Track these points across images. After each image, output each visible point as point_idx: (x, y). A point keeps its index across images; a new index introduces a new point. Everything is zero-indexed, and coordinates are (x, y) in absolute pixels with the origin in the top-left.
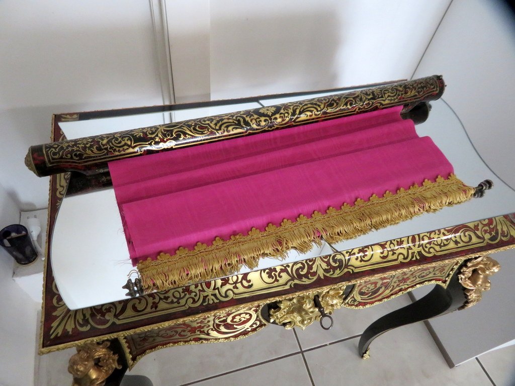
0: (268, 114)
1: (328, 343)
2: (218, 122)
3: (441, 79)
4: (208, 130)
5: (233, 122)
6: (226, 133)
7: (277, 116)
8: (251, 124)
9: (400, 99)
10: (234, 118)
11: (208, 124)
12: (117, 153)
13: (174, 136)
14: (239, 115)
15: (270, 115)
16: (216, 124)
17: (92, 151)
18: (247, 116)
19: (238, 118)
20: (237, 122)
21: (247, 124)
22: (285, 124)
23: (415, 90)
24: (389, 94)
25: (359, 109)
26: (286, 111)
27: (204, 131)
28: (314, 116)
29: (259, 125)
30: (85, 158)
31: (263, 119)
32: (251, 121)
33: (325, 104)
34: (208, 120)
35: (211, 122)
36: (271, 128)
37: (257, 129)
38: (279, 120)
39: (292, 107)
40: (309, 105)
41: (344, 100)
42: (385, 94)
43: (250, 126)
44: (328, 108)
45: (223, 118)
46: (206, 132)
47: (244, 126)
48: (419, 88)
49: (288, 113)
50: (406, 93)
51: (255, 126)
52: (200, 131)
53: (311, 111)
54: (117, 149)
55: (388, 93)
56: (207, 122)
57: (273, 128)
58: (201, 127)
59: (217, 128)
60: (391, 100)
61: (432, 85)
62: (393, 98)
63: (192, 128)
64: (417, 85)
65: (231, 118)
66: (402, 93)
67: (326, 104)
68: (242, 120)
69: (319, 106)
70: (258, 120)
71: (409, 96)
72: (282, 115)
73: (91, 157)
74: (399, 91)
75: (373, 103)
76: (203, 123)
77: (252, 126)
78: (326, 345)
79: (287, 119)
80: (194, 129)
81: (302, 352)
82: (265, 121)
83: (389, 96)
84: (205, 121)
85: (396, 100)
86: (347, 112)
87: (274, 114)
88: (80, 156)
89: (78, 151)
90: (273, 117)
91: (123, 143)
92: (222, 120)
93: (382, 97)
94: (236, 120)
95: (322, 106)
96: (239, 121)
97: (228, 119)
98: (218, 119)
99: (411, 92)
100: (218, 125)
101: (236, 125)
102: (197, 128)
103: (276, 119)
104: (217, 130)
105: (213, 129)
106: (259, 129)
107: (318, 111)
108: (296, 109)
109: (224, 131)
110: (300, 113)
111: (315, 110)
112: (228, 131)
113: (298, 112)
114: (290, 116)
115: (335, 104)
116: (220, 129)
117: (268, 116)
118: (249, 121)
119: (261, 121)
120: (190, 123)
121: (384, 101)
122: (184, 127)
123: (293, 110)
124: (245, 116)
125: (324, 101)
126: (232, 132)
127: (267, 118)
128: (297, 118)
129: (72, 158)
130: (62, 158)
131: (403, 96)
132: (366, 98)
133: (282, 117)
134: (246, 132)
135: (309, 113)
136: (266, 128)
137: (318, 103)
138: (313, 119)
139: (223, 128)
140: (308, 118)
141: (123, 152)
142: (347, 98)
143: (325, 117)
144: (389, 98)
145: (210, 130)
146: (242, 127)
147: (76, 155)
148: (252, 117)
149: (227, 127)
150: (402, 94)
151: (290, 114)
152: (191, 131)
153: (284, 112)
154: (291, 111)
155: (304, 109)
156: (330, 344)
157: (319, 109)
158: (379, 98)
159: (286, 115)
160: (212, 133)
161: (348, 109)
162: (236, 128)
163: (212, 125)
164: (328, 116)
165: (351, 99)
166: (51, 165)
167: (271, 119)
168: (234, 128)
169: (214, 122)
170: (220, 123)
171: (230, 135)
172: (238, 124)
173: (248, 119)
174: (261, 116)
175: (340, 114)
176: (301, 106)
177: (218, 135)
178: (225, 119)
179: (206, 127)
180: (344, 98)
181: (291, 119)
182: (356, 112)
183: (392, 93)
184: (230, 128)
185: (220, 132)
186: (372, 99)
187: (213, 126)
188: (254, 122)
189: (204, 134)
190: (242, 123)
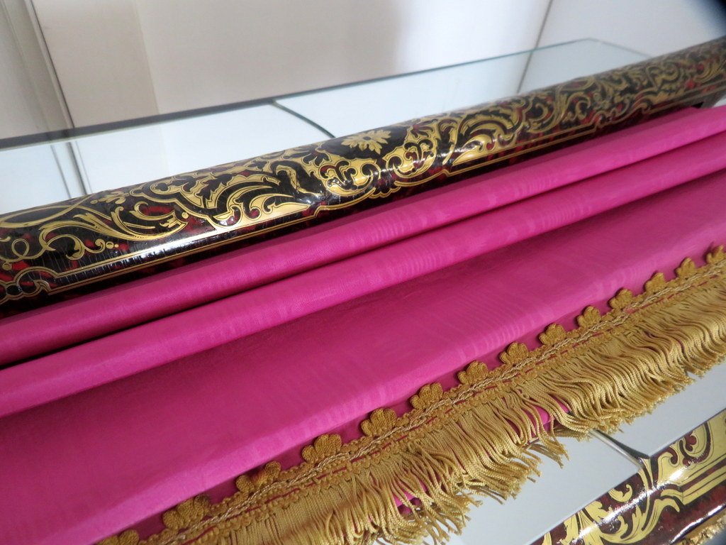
0: (372, 148)
2: (213, 185)
4: (179, 217)
5: (266, 182)
6: (245, 222)
7: (400, 152)
8: (325, 182)
9: (688, 89)
10: (267, 168)
11: (178, 196)
13: (46, 247)
14: (280, 159)
15: (378, 151)
16: (205, 194)
18: (306, 161)
19: (280, 168)
20: (277, 182)
21: (311, 183)
22: (425, 175)
23: (718, 62)
24: (664, 76)
25: (605, 119)
26: (422, 137)
27: (165, 221)
28: (497, 148)
29: (349, 186)
31: (357, 164)
32: (323, 173)
33: (520, 110)
34: (176, 183)
35: (187, 189)
36: (385, 190)
37: (344, 199)
38: (407, 166)
39: (434, 125)
40: (481, 118)
41: (564, 98)
42: (654, 76)
43: (324, 190)
44: (531, 120)
45: (230, 172)
46: (171, 223)
47: (304, 191)
49: (427, 142)
50: (700, 71)
51: (336, 190)
52: (150, 223)
53: (489, 133)
55: (661, 73)
56: (173, 190)
57: (392, 190)
58: (149, 208)
59: (212, 205)
60: (670, 91)
62: (674, 87)
63: (115, 215)
65: (255, 169)
66: (691, 71)
67: (524, 112)
68: (293, 174)
69: (507, 117)
70: (344, 169)
71: (706, 80)
72: (413, 149)
74: (684, 67)
75: (632, 102)
76: (159, 192)
77: (328, 188)
79: (429, 161)
80: (126, 216)
82: (366, 170)
83: (664, 82)
84: (164, 187)
85: (681, 93)
86: (577, 131)
87: (387, 148)
90: (387, 158)
92: (228, 177)
93: (650, 85)
94: (273, 175)
95: (515, 117)
96: (283, 177)
97: (247, 173)
98: (210, 177)
99: (710, 68)
100: (215, 195)
101: (275, 188)
102: (136, 212)
103: (396, 161)
104: (212, 213)
105: (197, 209)
106: (350, 199)
107: (506, 131)
108: (449, 129)
109: (237, 216)
110: (462, 140)
111: (499, 130)
112: (253, 214)
113: (454, 138)
114: (434, 150)
115: (546, 111)
116: (222, 208)
117: (373, 155)
118: (317, 174)
119: (352, 171)
120: (109, 199)
121: (655, 94)
122: (83, 212)
123: (441, 133)
124: (299, 160)
125: (516, 106)
126: (264, 217)
127: (370, 161)
128: (455, 155)
131: (694, 79)
132: (616, 91)
133: (414, 156)
134: (312, 210)
135: (482, 140)
136: (371, 194)
137: (503, 111)
138: (496, 155)
139: (231, 202)
140: (485, 153)
142: (570, 93)
143: (526, 147)
144: (666, 87)
145: (185, 216)
146: (297, 198)
148: (324, 163)
149: (246, 199)
150: (692, 75)
151: (435, 144)
152: (112, 225)
153: (416, 141)
154: (434, 136)
155: (470, 129)
157: (509, 126)
158: (643, 87)
159: (425, 147)
160: (195, 225)
161: (577, 122)
162: (279, 201)
163: (192, 197)
164: (533, 145)
165: (581, 94)
167: (382, 164)
168: (268, 202)
169: (199, 187)
170: (221, 188)
171: (259, 227)
172: (280, 186)
173: (310, 168)
174: (352, 158)
175: (560, 137)
176: (459, 121)
177: (219, 230)
178: (235, 174)
179: (171, 207)
180: (563, 93)
181: (440, 160)
182: (593, 131)
183: (671, 74)
184: (257, 203)
185: (223, 218)
186: (627, 91)
187: (198, 202)
188: (331, 174)
189: (166, 230)
190: (295, 183)
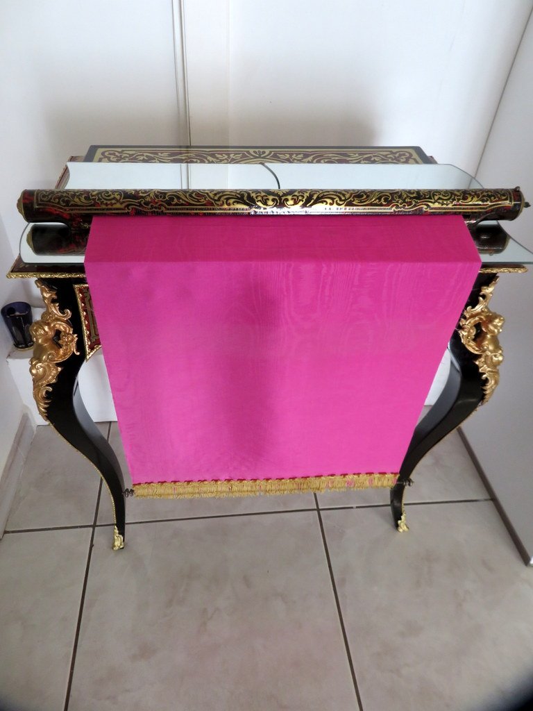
0: (278, 194)
1: (354, 506)
2: (219, 192)
4: (205, 199)
5: (236, 196)
6: (225, 206)
7: (289, 197)
8: (256, 200)
9: (455, 205)
10: (238, 192)
12: (104, 207)
13: (167, 198)
15: (281, 195)
17: (79, 199)
19: (243, 193)
21: (251, 199)
23: (478, 197)
24: (441, 196)
25: (397, 207)
26: (301, 194)
28: (335, 206)
29: (265, 204)
30: (72, 205)
31: (271, 197)
33: (352, 194)
35: (211, 192)
38: (291, 202)
39: (308, 192)
40: (332, 192)
41: (377, 194)
42: (434, 195)
43: (255, 203)
44: (355, 199)
46: (202, 200)
47: (248, 202)
48: (484, 196)
49: (302, 196)
50: (465, 199)
51: (260, 204)
52: (196, 199)
53: (333, 199)
54: (105, 202)
55: (440, 194)
56: (207, 192)
58: (198, 195)
59: (216, 198)
60: (442, 204)
61: (505, 196)
62: (445, 202)
63: (188, 194)
64: (482, 193)
66: (459, 198)
67: (354, 195)
68: (246, 195)
69: (344, 195)
70: (266, 198)
71: (469, 204)
72: (295, 197)
73: (78, 206)
74: (455, 195)
75: (416, 203)
77: (257, 203)
78: (352, 508)
79: (301, 203)
80: (191, 196)
81: (318, 510)
82: (274, 200)
83: (439, 198)
85: (449, 206)
86: (380, 209)
87: (285, 195)
88: (67, 203)
89: (67, 197)
90: (283, 198)
91: (112, 196)
93: (430, 198)
94: (239, 194)
95: (347, 196)
96: (242, 196)
97: (231, 192)
99: (472, 199)
100: (218, 196)
101: (238, 198)
102: (194, 195)
103: (287, 200)
104: (215, 201)
105: (211, 199)
106: (265, 209)
107: (341, 200)
108: (314, 194)
109: (223, 204)
110: (319, 199)
111: (337, 199)
112: (229, 205)
113: (315, 197)
114: (304, 200)
115: (365, 197)
116: (219, 200)
118: (255, 197)
119: (268, 199)
121: (432, 203)
122: (180, 192)
123: (310, 194)
124: (251, 192)
126: (231, 206)
127: (276, 198)
128: (313, 203)
129: (59, 203)
130: (49, 201)
131: (460, 202)
133: (295, 199)
134: (249, 209)
135: (329, 201)
139: (222, 199)
141: (109, 207)
142: (382, 192)
144: (440, 201)
145: (207, 199)
146: (245, 203)
147: (63, 201)
148: (259, 194)
149: (227, 199)
151: (305, 198)
152: (186, 197)
153: (298, 195)
154: (307, 195)
155: (324, 195)
156: (357, 507)
157: (343, 198)
158: (425, 198)
159: (300, 198)
160: (209, 203)
161: (382, 205)
162: (238, 203)
163: (211, 195)
165: (387, 194)
166: (37, 207)
167: (280, 200)
168: (235, 202)
169: (214, 193)
170: (221, 194)
172: (240, 199)
173: (253, 195)
174: (270, 195)
175: (371, 209)
176: (320, 192)
177: (215, 206)
178: (227, 192)
179: (204, 196)
181: (306, 204)
182: (392, 210)
183: (445, 196)
184: (231, 201)
185: (218, 203)
186: (414, 198)
188: (260, 198)
189: (200, 202)
190: (245, 198)
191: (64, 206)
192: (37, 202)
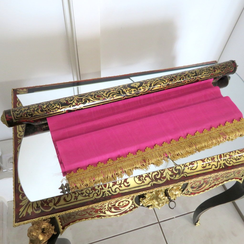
0: (136, 87)
1: (174, 217)
2: (108, 92)
3: (235, 63)
5: (116, 92)
7: (141, 88)
8: (126, 93)
9: (211, 75)
10: (117, 90)
11: (102, 94)
12: (52, 113)
13: (83, 101)
14: (119, 88)
15: (137, 87)
16: (106, 94)
17: (38, 112)
18: (124, 89)
19: (119, 90)
20: (118, 92)
21: (124, 93)
22: (146, 92)
23: (220, 69)
24: (205, 72)
25: (188, 81)
26: (146, 85)
27: (100, 98)
28: (162, 87)
29: (131, 93)
30: (34, 116)
31: (133, 90)
33: (168, 80)
34: (102, 92)
35: (104, 93)
36: (138, 94)
38: (142, 90)
39: (149, 82)
40: (159, 81)
41: (179, 77)
42: (202, 72)
44: (170, 82)
45: (110, 90)
46: (101, 99)
47: (122, 94)
48: (222, 68)
49: (147, 86)
50: (215, 71)
52: (98, 98)
53: (160, 84)
54: (52, 110)
56: (102, 93)
57: (139, 94)
58: (98, 96)
59: (107, 96)
60: (206, 76)
61: (230, 66)
62: (207, 75)
63: (93, 97)
64: (221, 67)
65: (115, 90)
66: (212, 71)
67: (169, 80)
68: (121, 91)
69: (165, 81)
70: (130, 90)
71: (217, 73)
72: (144, 87)
73: (37, 116)
74: (211, 70)
75: (196, 78)
76: (99, 93)
77: (127, 94)
78: (173, 218)
79: (147, 89)
80: (94, 97)
81: (159, 223)
82: (134, 91)
83: (205, 74)
84: (100, 92)
85: (209, 76)
86: (181, 84)
87: (139, 87)
88: (32, 115)
89: (31, 112)
90: (138, 89)
91: (55, 107)
92: (110, 91)
93: (201, 74)
94: (118, 91)
95: (166, 81)
96: (119, 91)
97: (113, 91)
98: (107, 91)
99: (218, 71)
100: (108, 94)
101: (118, 94)
102: (96, 97)
103: (140, 89)
104: (107, 97)
105: (105, 97)
106: (131, 96)
107: (164, 84)
108: (152, 83)
109: (111, 98)
111: (163, 84)
113: (153, 85)
115: (174, 80)
116: (109, 97)
117: (136, 88)
118: (125, 91)
119: (132, 91)
120: (92, 94)
121: (202, 76)
122: (88, 96)
123: (150, 84)
124: (122, 89)
125: (168, 78)
126: (115, 98)
127: (135, 89)
128: (153, 88)
129: (27, 116)
130: (21, 116)
131: (213, 73)
132: (192, 76)
133: (144, 88)
134: (124, 97)
135: (159, 85)
136: (135, 95)
137: (164, 79)
138: (162, 88)
139: (110, 96)
140: (159, 88)
141: (55, 112)
142: (181, 76)
143: (169, 87)
144: (205, 75)
145: (103, 98)
147: (29, 115)
148: (127, 89)
149: (113, 95)
150: (212, 72)
151: (148, 86)
152: (92, 98)
153: (145, 86)
154: (149, 85)
155: (156, 83)
156: (176, 217)
157: (165, 83)
158: (199, 75)
159: (146, 87)
160: (104, 99)
161: (181, 82)
162: (118, 96)
163: (104, 94)
164: (170, 87)
165: (183, 76)
166: (15, 121)
167: (137, 90)
168: (116, 96)
169: (106, 93)
170: (109, 93)
171: (114, 100)
173: (124, 90)
174: (132, 88)
175: (177, 85)
176: (154, 81)
177: (108, 100)
179: (101, 96)
180: (179, 76)
181: (149, 89)
182: (186, 83)
183: (207, 72)
184: (115, 96)
185: (109, 98)
186: (195, 75)
187: (105, 95)
188: (128, 91)
189: (100, 100)
190: (121, 93)
191: (30, 117)
192: (15, 119)
